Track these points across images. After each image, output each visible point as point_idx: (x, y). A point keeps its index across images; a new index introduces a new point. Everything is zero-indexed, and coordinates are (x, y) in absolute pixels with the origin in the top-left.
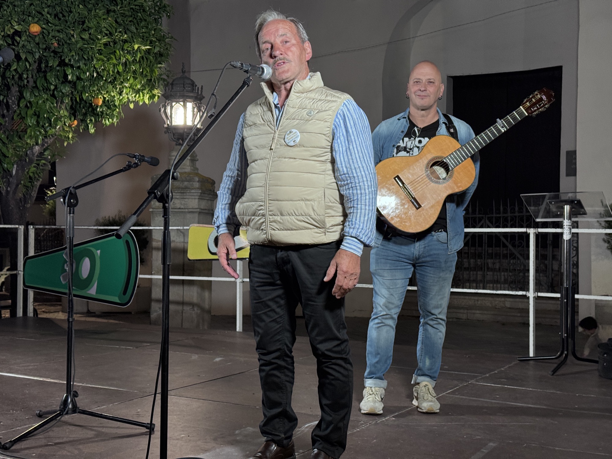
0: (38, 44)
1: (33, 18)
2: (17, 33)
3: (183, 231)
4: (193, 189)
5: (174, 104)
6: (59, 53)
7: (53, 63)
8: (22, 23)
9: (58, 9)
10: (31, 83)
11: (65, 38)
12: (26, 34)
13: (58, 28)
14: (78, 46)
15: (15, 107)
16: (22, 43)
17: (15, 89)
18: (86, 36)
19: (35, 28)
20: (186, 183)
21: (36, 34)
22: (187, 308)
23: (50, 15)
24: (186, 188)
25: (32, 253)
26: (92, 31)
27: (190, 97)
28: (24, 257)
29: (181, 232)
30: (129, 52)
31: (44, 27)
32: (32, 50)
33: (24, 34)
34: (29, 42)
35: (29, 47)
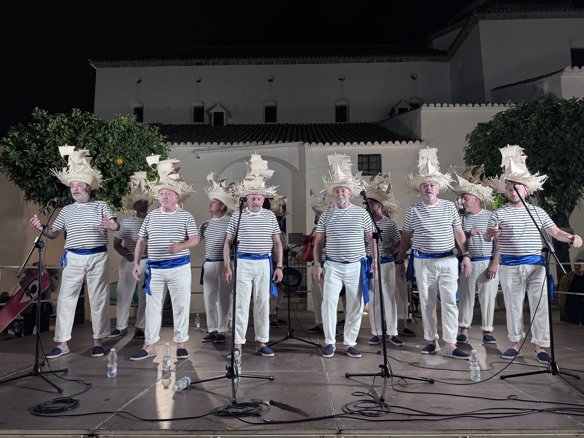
0: (121, 170)
1: (119, 155)
7: (124, 180)
8: (113, 158)
13: (133, 163)
19: (120, 161)
21: (120, 164)
23: (129, 155)
31: (124, 160)
32: (116, 172)
33: (112, 163)
34: (115, 168)
35: (115, 171)
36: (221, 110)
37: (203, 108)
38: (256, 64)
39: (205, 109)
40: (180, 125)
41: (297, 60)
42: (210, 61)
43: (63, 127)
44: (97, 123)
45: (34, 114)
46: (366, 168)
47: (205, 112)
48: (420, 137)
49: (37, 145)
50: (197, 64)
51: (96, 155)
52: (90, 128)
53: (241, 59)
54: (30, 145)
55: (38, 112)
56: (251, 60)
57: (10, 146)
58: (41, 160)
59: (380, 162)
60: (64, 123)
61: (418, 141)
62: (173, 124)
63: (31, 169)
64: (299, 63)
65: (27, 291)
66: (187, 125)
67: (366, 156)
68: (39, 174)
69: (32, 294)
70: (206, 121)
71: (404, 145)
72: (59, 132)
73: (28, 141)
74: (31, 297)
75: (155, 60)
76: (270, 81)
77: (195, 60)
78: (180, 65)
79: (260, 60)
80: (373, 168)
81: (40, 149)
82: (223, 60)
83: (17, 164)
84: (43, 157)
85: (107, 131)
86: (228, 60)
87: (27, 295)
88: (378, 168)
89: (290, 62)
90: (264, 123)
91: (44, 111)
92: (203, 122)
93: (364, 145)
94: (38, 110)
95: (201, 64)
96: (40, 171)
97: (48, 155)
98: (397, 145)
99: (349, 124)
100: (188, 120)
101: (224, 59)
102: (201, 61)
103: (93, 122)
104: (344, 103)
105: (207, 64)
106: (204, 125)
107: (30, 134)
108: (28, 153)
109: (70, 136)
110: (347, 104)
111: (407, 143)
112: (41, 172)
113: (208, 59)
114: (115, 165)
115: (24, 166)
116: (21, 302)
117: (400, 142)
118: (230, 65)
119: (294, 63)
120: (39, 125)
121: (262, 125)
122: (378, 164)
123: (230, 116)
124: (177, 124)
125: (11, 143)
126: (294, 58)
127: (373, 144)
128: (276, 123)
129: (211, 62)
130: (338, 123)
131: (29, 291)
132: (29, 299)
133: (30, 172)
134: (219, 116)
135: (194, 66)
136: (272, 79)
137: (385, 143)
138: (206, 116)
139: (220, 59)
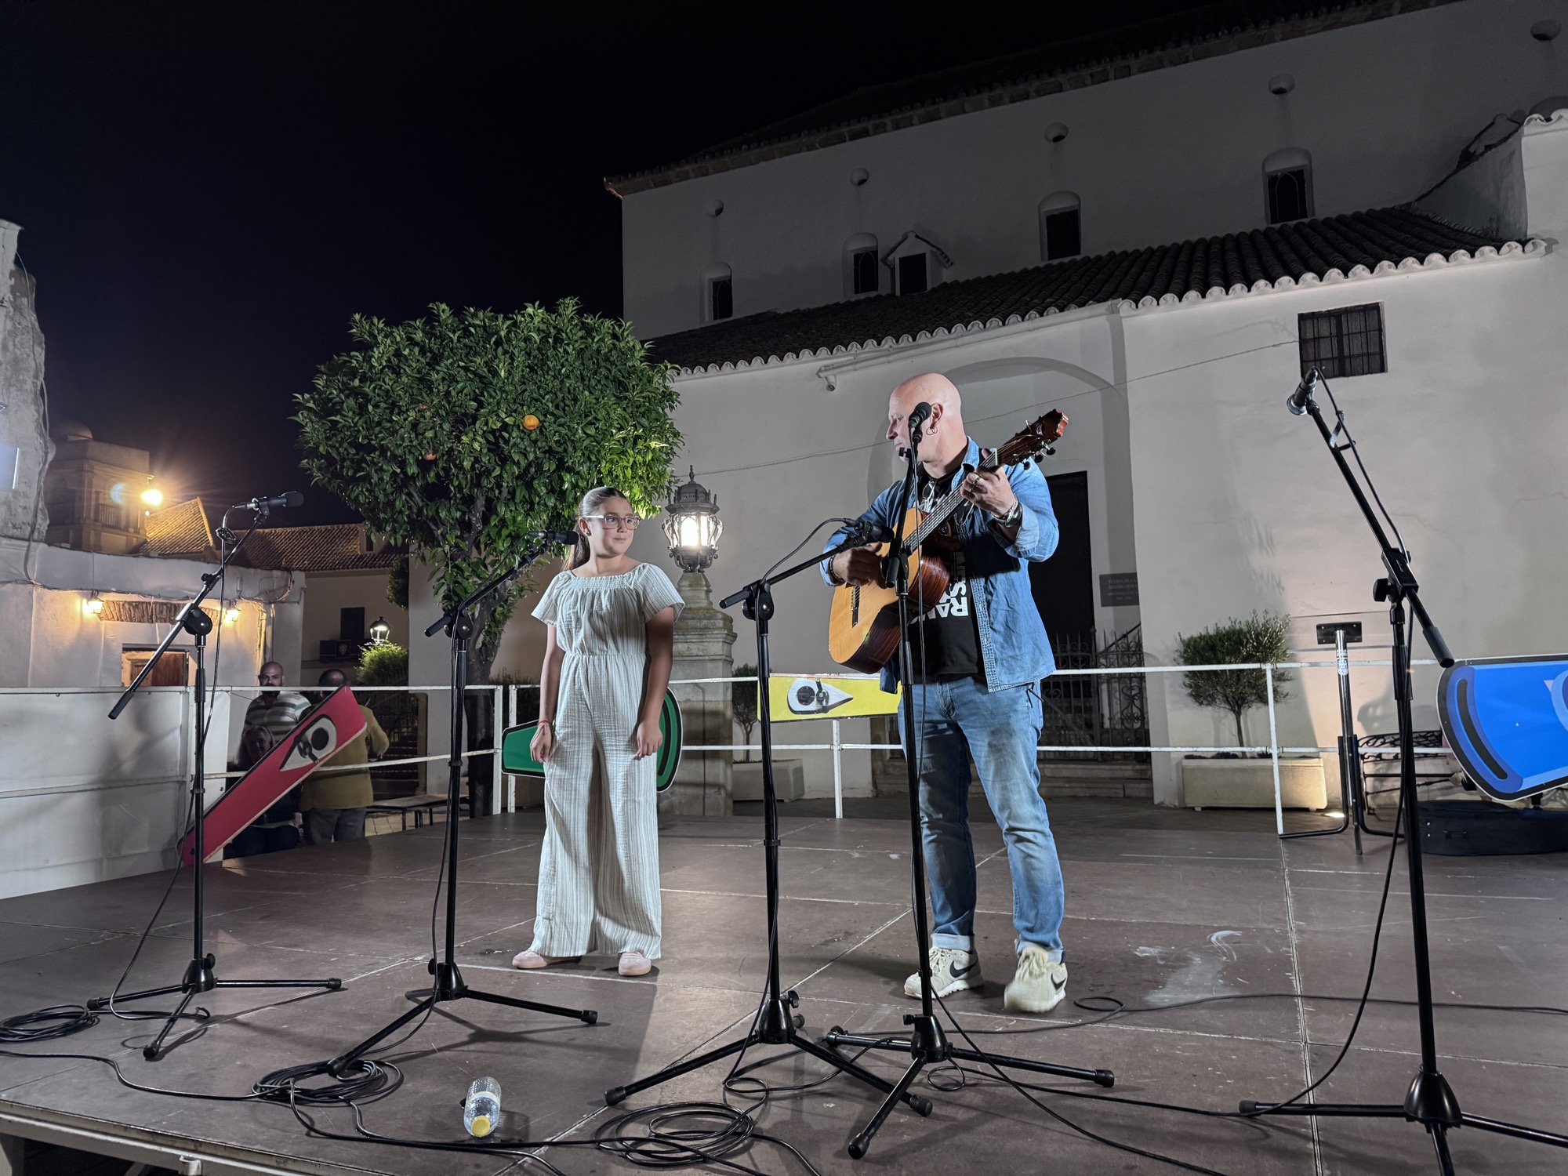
0: (535, 442)
1: (529, 408)
2: (505, 427)
3: (701, 686)
4: (715, 629)
5: (683, 518)
6: (558, 453)
7: (549, 466)
8: (514, 414)
9: (560, 396)
10: (505, 494)
11: (569, 434)
12: (519, 429)
13: (562, 420)
14: (585, 443)
15: (479, 526)
16: (512, 441)
17: (480, 503)
18: (591, 431)
19: (531, 421)
20: (705, 622)
21: (532, 428)
22: (710, 791)
23: (552, 402)
24: (705, 628)
25: (513, 723)
26: (600, 425)
27: (704, 509)
28: (503, 729)
29: (699, 687)
30: (639, 453)
31: (542, 418)
32: (525, 449)
33: (515, 429)
34: (522, 439)
35: (522, 446)
36: (921, 248)
37: (875, 253)
38: (1013, 100)
39: (880, 256)
40: (819, 309)
41: (1133, 62)
42: (888, 120)
43: (406, 352)
44: (481, 331)
45: (354, 330)
46: (1330, 356)
47: (880, 263)
48: (1523, 230)
49: (356, 403)
50: (854, 136)
51: (477, 410)
52: (465, 345)
53: (968, 95)
54: (343, 403)
55: (360, 325)
56: (998, 91)
57: (310, 409)
58: (365, 437)
59: (1380, 330)
60: (412, 342)
61: (1514, 244)
62: (801, 309)
63: (352, 461)
64: (1141, 71)
65: (301, 744)
66: (837, 304)
67: (1329, 314)
68: (363, 469)
69: (314, 751)
70: (884, 288)
71: (1462, 264)
72: (398, 366)
73: (337, 396)
74: (314, 758)
75: (749, 147)
76: (1058, 139)
77: (849, 125)
78: (811, 148)
79: (1022, 87)
80: (1356, 351)
81: (362, 410)
82: (921, 111)
83: (321, 449)
84: (368, 429)
85: (500, 350)
86: (936, 107)
87: (302, 753)
88: (1375, 349)
89: (1112, 75)
90: (1042, 265)
91: (375, 320)
92: (877, 290)
93: (1317, 282)
94: (361, 317)
95: (864, 133)
96: (366, 462)
97: (379, 424)
98: (1438, 267)
99: (1312, 225)
100: (840, 291)
101: (923, 105)
102: (864, 125)
103: (473, 330)
104: (1296, 162)
105: (880, 129)
106: (879, 297)
107: (345, 379)
108: (337, 422)
109: (419, 372)
110: (1306, 163)
111: (1473, 256)
112: (368, 466)
113: (880, 117)
114: (523, 431)
115: (339, 454)
116: (286, 768)
117: (1447, 257)
118: (939, 118)
119: (1126, 72)
120: (357, 354)
121: (1037, 269)
122: (1374, 335)
123: (944, 259)
124: (813, 306)
125: (311, 405)
126: (1124, 58)
127: (1346, 275)
128: (1078, 258)
129: (889, 123)
130: (1277, 226)
131: (306, 744)
132: (308, 761)
133: (352, 468)
134: (913, 267)
135: (849, 143)
136: (1063, 133)
137: (1390, 266)
138: (883, 273)
139: (912, 108)
